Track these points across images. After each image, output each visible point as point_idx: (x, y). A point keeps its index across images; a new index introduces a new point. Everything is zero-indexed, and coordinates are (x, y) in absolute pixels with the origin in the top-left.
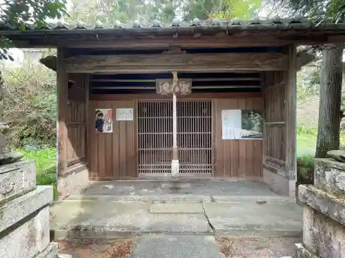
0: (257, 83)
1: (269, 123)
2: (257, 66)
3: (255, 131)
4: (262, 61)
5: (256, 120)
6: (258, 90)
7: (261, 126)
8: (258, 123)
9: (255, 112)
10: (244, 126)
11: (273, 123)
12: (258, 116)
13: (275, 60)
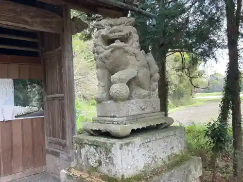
0: (34, 45)
1: (49, 96)
2: (26, 22)
3: (34, 107)
4: (32, 17)
5: (34, 92)
6: (35, 54)
7: (41, 100)
8: (37, 97)
9: (32, 82)
10: (18, 102)
11: (53, 96)
12: (37, 87)
13: (47, 20)
